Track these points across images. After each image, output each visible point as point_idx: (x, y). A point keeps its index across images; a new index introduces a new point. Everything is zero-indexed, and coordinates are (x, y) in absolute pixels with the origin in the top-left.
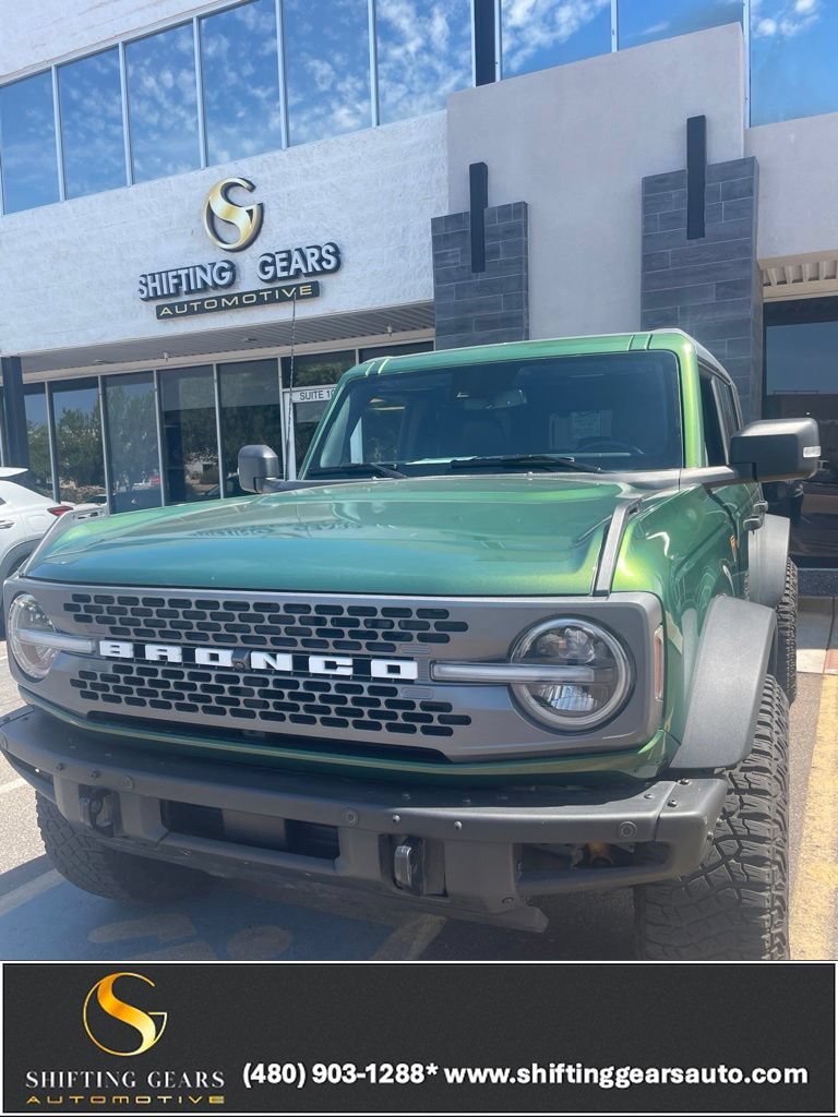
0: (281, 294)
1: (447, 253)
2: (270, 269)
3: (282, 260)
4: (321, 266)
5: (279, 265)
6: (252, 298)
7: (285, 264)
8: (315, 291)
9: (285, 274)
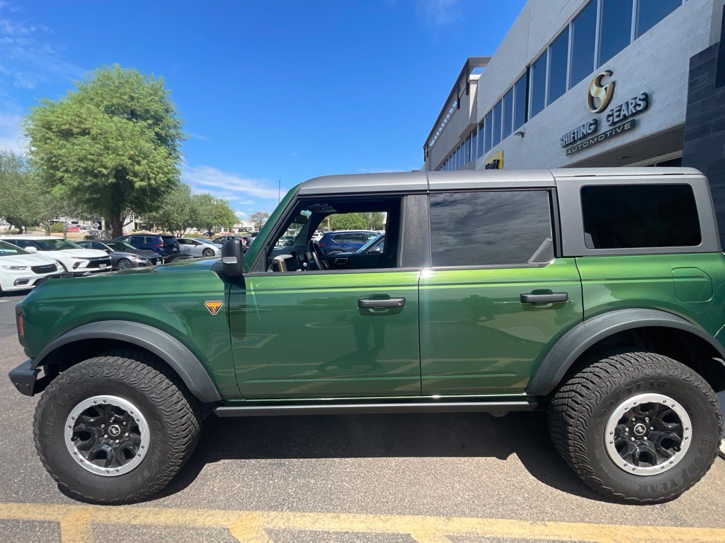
0: (616, 131)
1: (698, 80)
2: (611, 118)
3: (617, 111)
4: (636, 109)
5: (616, 114)
6: (602, 137)
7: (618, 113)
8: (634, 125)
9: (618, 119)
